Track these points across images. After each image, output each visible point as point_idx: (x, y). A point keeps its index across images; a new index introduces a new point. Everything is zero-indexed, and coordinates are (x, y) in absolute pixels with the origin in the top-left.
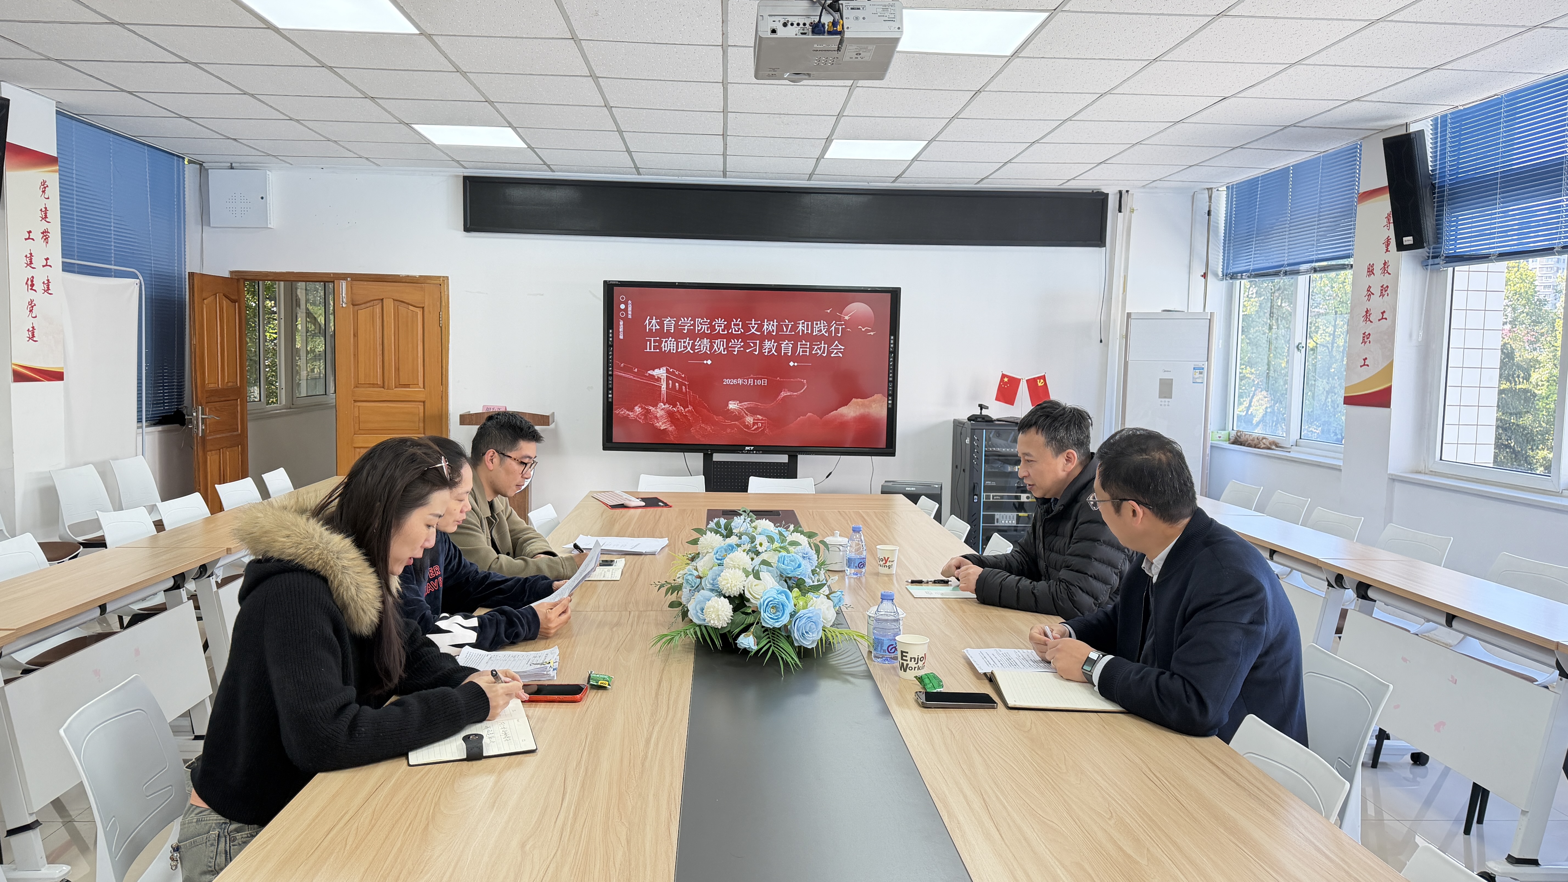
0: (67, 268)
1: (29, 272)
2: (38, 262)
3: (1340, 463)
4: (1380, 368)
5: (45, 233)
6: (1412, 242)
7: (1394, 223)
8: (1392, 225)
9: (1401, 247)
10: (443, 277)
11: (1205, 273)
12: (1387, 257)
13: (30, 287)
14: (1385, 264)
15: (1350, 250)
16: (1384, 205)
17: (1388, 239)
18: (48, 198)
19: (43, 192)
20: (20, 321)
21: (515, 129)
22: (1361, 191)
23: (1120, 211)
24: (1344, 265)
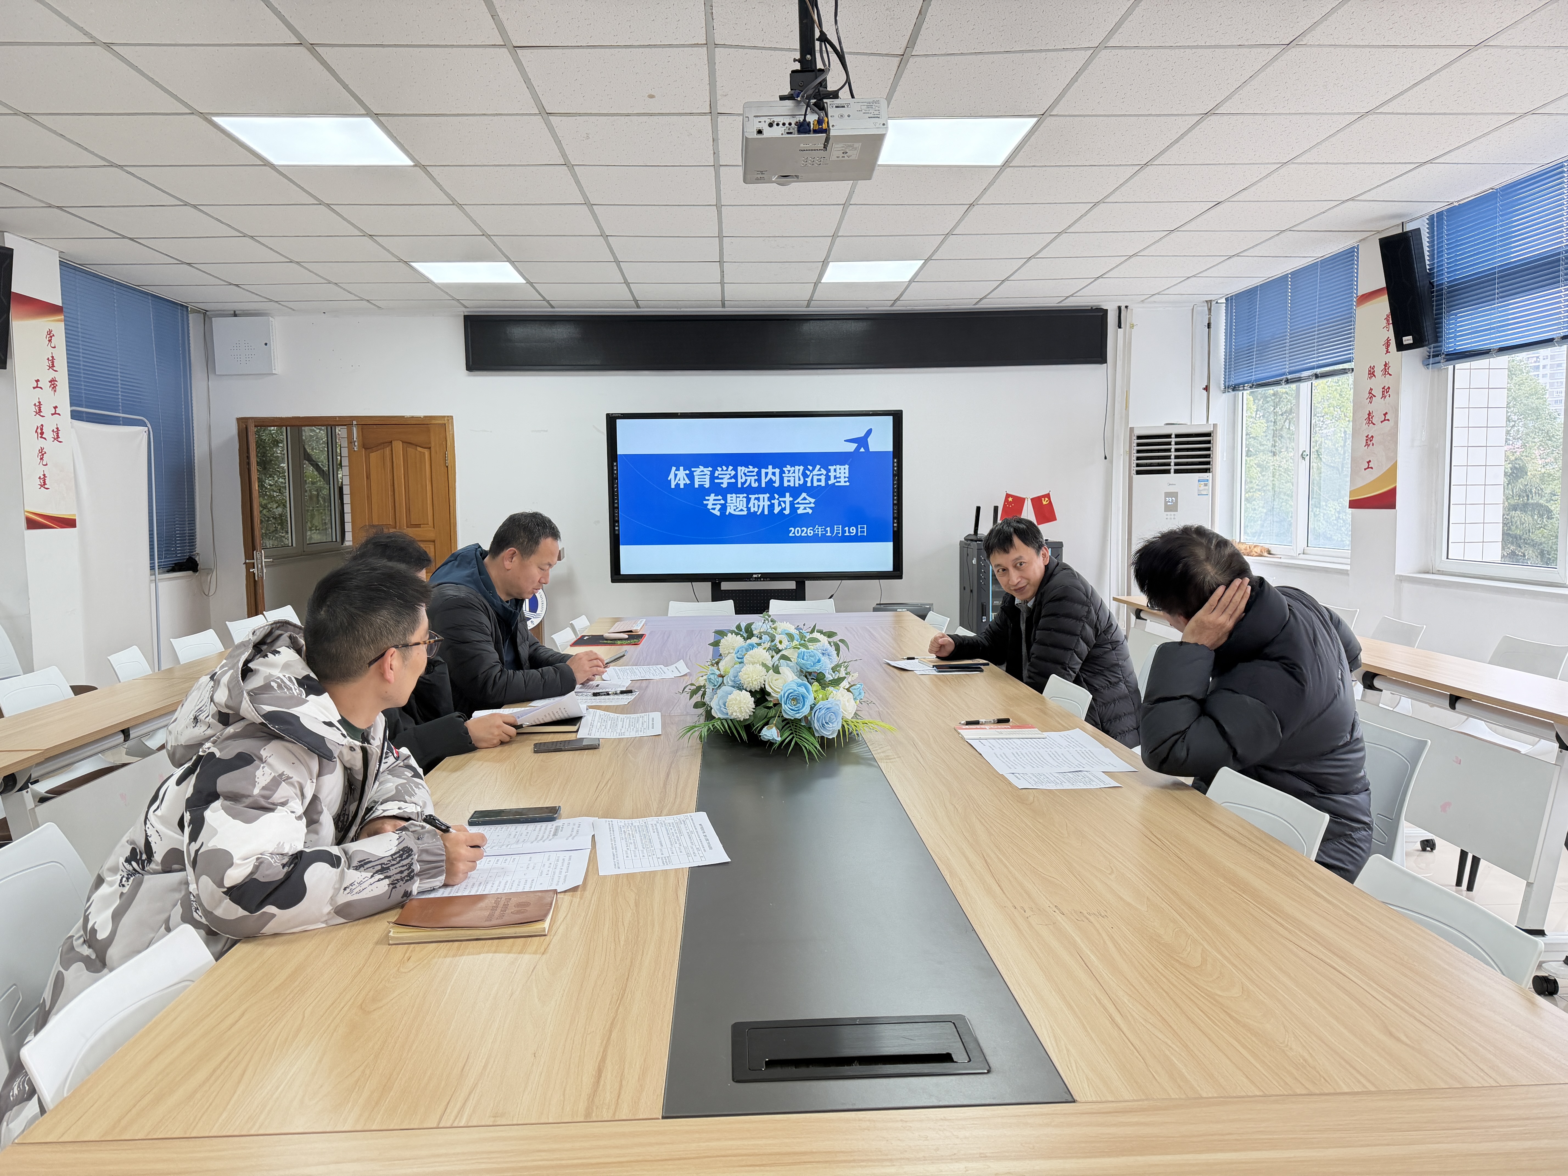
0: (75, 416)
1: (39, 421)
2: (47, 410)
3: (1348, 567)
4: (1385, 469)
5: (53, 382)
6: (1411, 342)
7: (1393, 323)
8: (1391, 326)
9: (1401, 347)
10: (448, 416)
11: (1207, 386)
12: (1388, 358)
13: (40, 436)
14: (1385, 365)
15: (1350, 354)
16: (1382, 306)
17: (1388, 340)
18: (55, 347)
19: (50, 341)
20: (32, 469)
21: (512, 263)
22: (1360, 294)
23: (1120, 327)
24: (1345, 369)
